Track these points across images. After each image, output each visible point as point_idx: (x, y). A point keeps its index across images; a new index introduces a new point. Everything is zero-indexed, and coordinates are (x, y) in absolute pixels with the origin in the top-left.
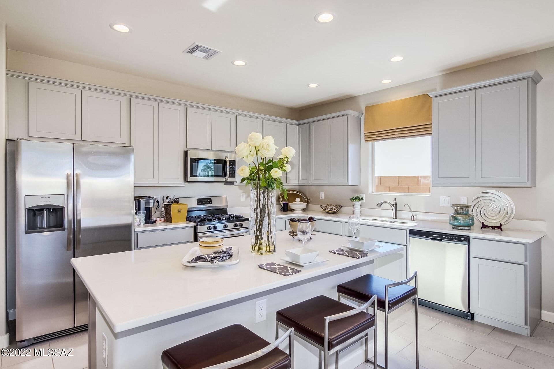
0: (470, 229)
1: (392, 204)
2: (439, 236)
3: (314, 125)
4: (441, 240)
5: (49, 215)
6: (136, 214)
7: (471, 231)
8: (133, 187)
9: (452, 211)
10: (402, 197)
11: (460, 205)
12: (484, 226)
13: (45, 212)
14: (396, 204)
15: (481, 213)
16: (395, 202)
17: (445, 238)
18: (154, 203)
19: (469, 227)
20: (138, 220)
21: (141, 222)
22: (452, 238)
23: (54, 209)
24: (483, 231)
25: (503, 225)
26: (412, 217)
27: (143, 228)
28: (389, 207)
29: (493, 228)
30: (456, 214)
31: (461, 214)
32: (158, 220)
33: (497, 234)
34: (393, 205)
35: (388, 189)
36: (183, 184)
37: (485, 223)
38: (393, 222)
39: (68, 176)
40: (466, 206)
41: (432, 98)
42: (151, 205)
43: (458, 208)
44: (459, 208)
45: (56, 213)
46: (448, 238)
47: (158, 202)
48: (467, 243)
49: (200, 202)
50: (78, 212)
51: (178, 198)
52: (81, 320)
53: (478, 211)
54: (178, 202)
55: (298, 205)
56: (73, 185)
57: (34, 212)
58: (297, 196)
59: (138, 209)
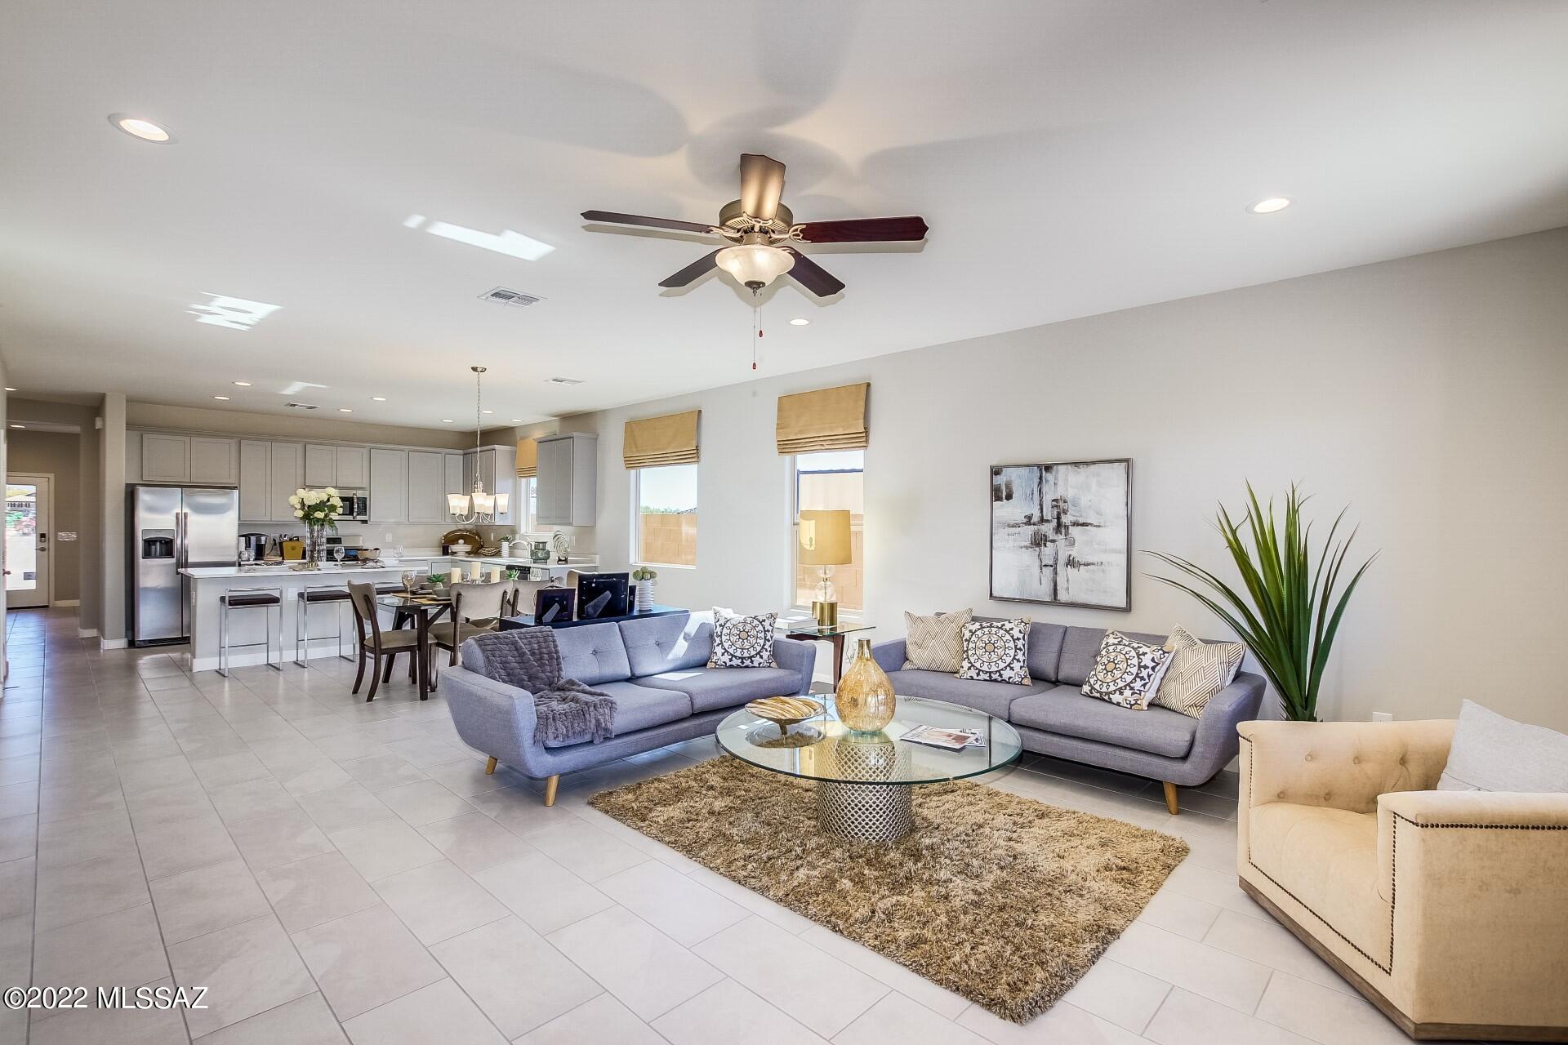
5: (161, 545)
6: (245, 550)
7: (547, 564)
8: (241, 525)
11: (540, 542)
12: (560, 560)
13: (158, 543)
18: (267, 540)
20: (247, 554)
21: (251, 557)
23: (165, 541)
27: (252, 561)
37: (560, 558)
39: (177, 514)
42: (264, 543)
45: (167, 544)
47: (273, 540)
50: (186, 544)
54: (298, 540)
55: (461, 547)
56: (181, 521)
57: (149, 543)
58: (462, 537)
59: (248, 545)
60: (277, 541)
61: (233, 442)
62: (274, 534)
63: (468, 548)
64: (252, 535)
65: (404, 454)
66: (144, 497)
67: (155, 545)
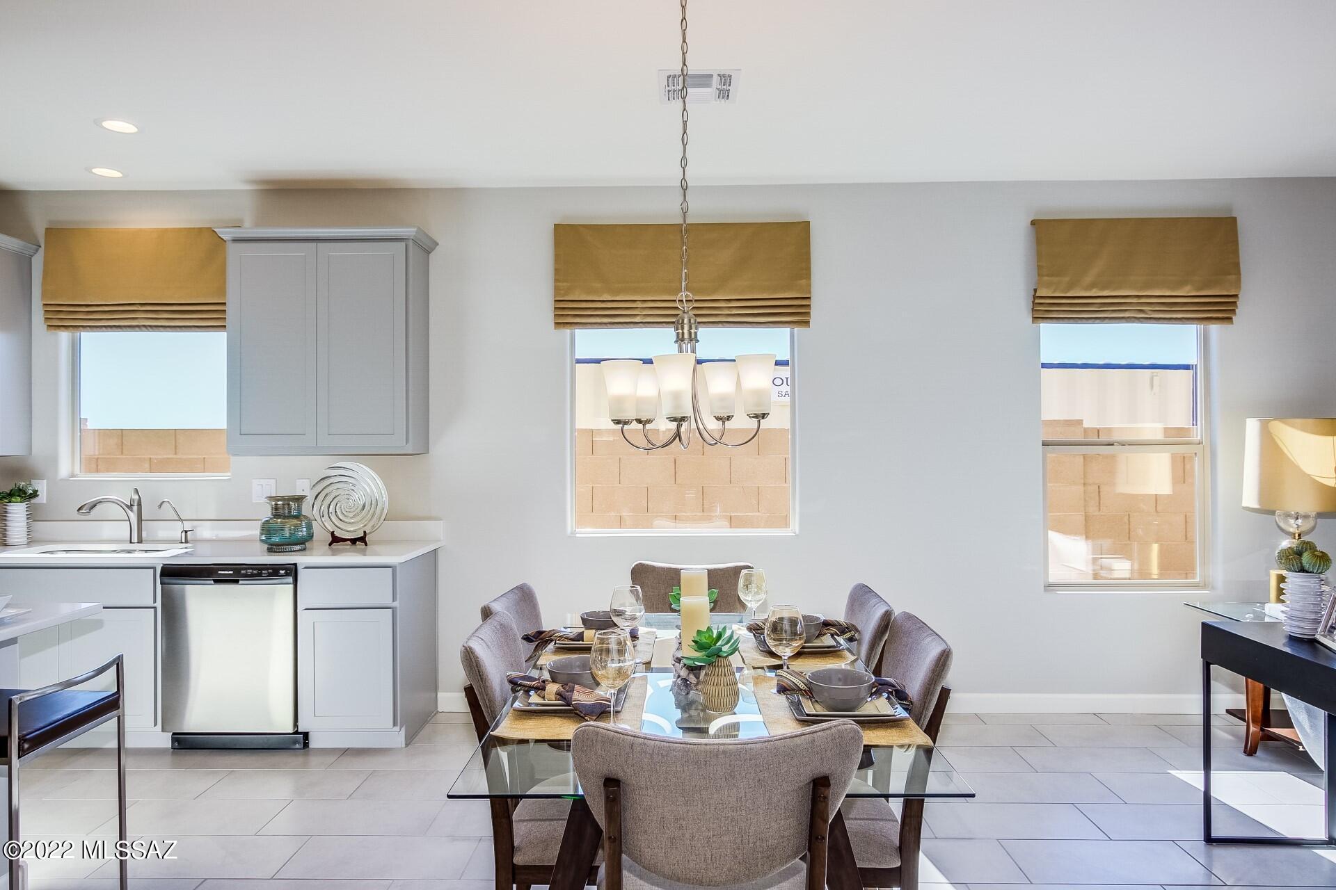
0: (304, 549)
1: (127, 506)
2: (232, 572)
4: (236, 582)
7: (307, 552)
9: (266, 513)
10: (155, 483)
11: (282, 498)
12: (335, 540)
14: (139, 504)
15: (330, 511)
16: (137, 497)
17: (246, 575)
19: (303, 543)
22: (261, 573)
24: (332, 550)
25: (370, 533)
26: (184, 534)
28: (119, 512)
29: (354, 541)
30: (274, 517)
31: (285, 517)
33: (355, 554)
34: (130, 507)
35: (147, 465)
37: (338, 534)
38: (129, 552)
40: (297, 499)
41: (225, 241)
43: (278, 503)
44: (280, 502)
46: (252, 575)
48: (290, 579)
53: (324, 508)
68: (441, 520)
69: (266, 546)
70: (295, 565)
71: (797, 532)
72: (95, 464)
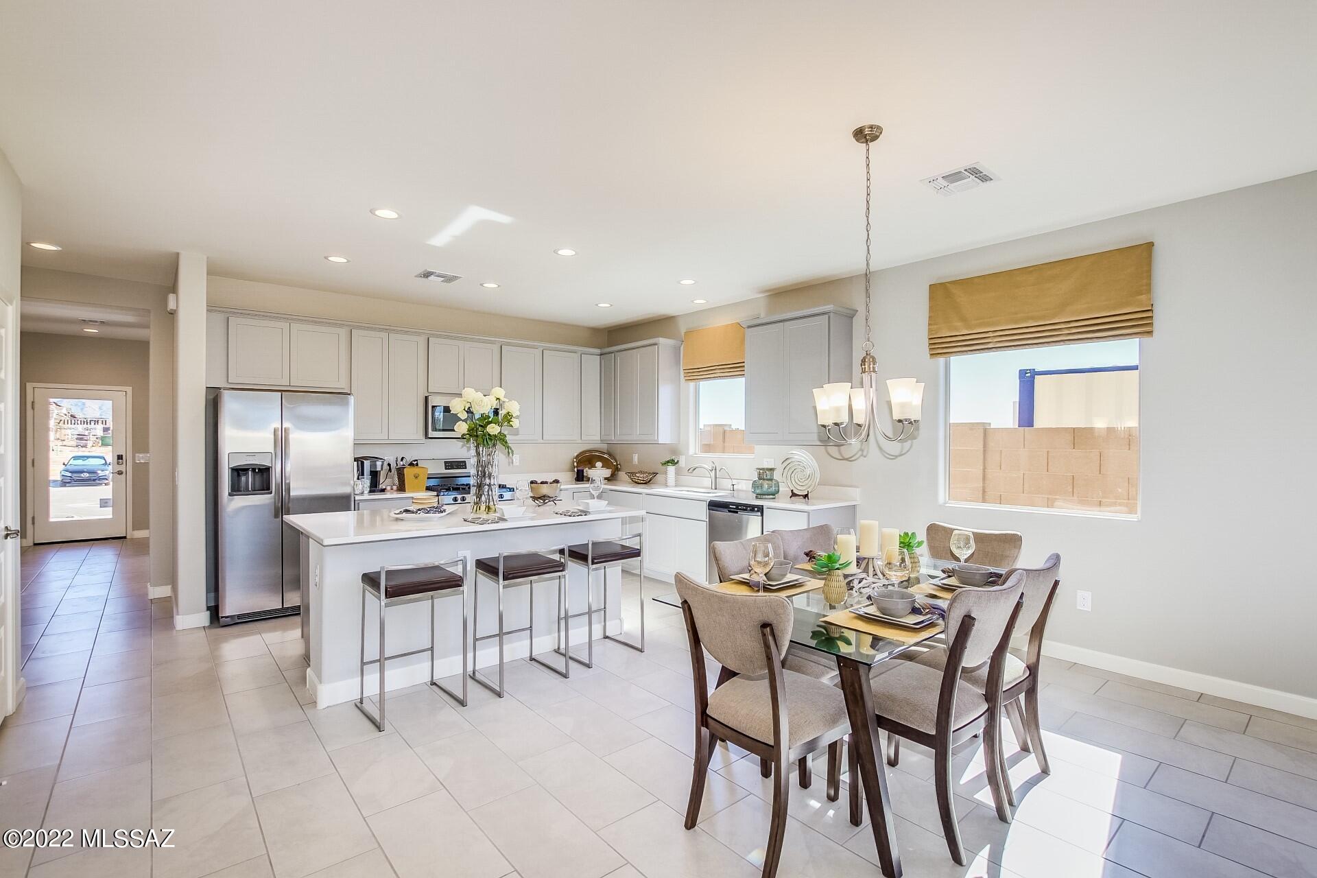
1: (710, 470)
2: (735, 507)
3: (619, 356)
4: (735, 512)
5: (254, 475)
6: (358, 479)
7: (776, 500)
8: (353, 444)
9: (755, 477)
10: (720, 459)
11: (763, 469)
12: (794, 495)
13: (250, 472)
14: (715, 469)
15: (792, 478)
16: (714, 466)
17: (740, 509)
18: (382, 465)
19: (774, 494)
20: (361, 486)
21: (365, 489)
22: (747, 509)
23: (259, 469)
24: (788, 500)
25: (810, 493)
26: (732, 487)
27: (366, 496)
29: (803, 497)
30: (759, 480)
31: (764, 479)
32: (389, 488)
33: (801, 504)
36: (424, 440)
37: (795, 491)
39: (275, 431)
40: (770, 470)
41: (745, 328)
42: (379, 469)
44: (761, 471)
45: (262, 475)
46: (743, 509)
47: (389, 465)
48: (759, 514)
49: (449, 466)
50: (287, 475)
51: (417, 460)
52: (293, 599)
53: (788, 476)
54: (417, 464)
55: (598, 473)
56: (281, 442)
57: (238, 472)
58: (600, 459)
59: (361, 473)
60: (393, 465)
61: (343, 332)
62: (390, 456)
63: (607, 473)
64: (366, 458)
65: (538, 352)
66: (231, 405)
67: (246, 474)
68: (858, 487)
69: (755, 495)
70: (762, 506)
71: (1140, 518)
72: (708, 448)
